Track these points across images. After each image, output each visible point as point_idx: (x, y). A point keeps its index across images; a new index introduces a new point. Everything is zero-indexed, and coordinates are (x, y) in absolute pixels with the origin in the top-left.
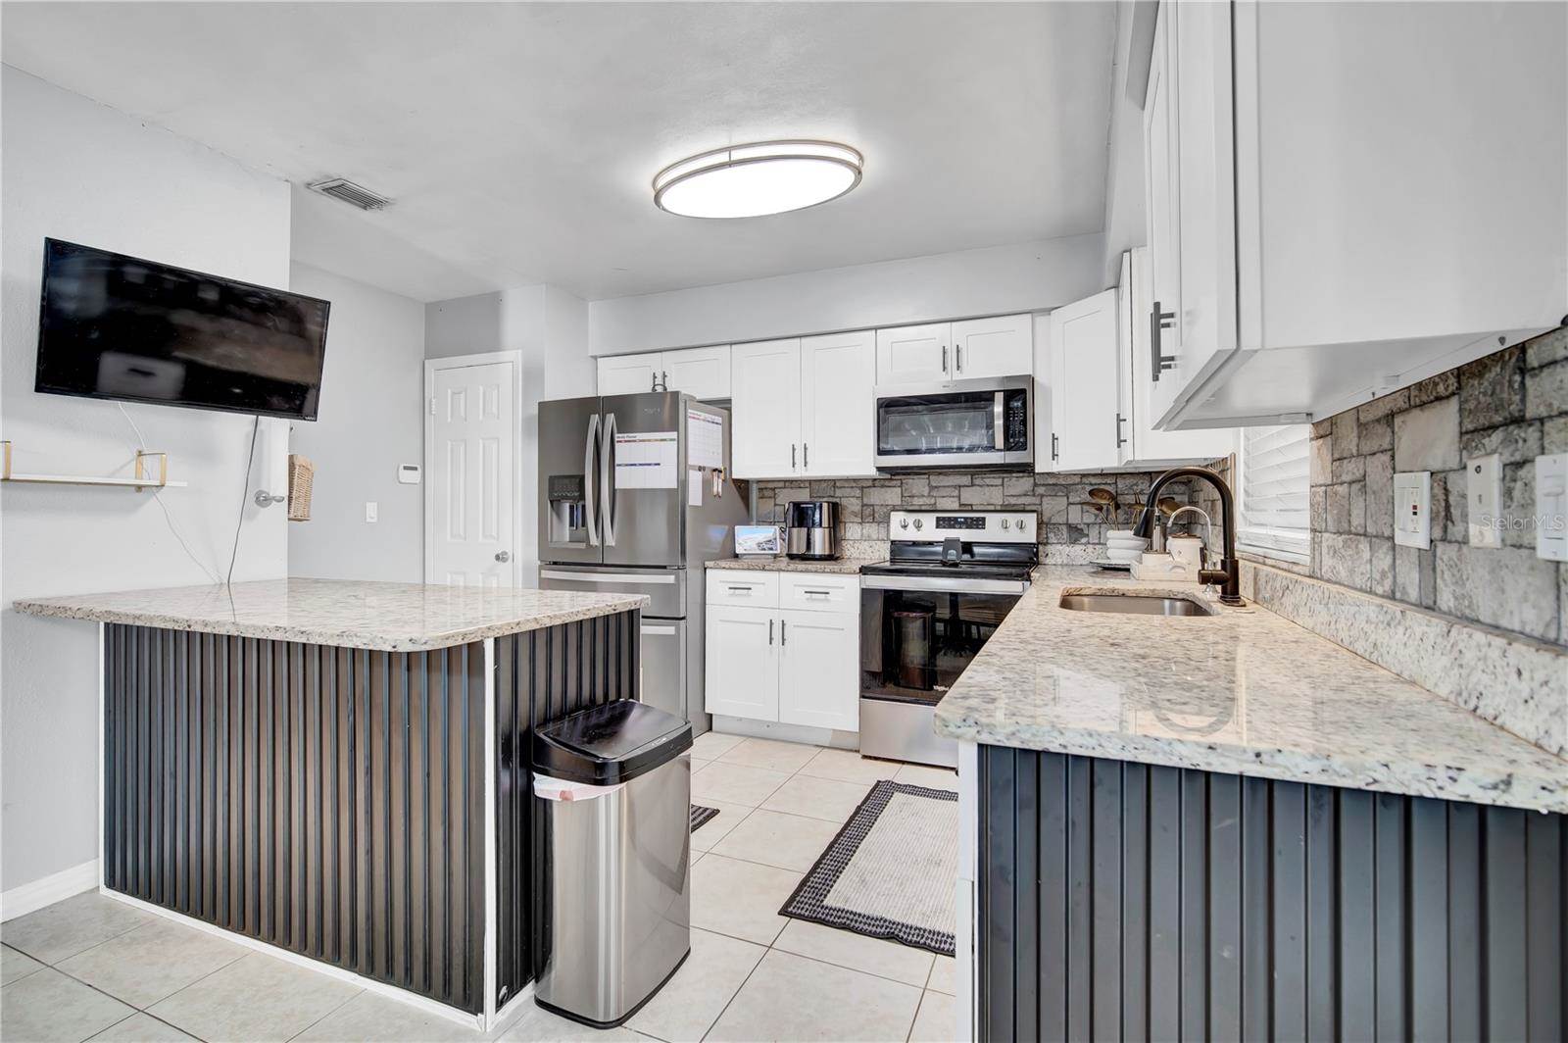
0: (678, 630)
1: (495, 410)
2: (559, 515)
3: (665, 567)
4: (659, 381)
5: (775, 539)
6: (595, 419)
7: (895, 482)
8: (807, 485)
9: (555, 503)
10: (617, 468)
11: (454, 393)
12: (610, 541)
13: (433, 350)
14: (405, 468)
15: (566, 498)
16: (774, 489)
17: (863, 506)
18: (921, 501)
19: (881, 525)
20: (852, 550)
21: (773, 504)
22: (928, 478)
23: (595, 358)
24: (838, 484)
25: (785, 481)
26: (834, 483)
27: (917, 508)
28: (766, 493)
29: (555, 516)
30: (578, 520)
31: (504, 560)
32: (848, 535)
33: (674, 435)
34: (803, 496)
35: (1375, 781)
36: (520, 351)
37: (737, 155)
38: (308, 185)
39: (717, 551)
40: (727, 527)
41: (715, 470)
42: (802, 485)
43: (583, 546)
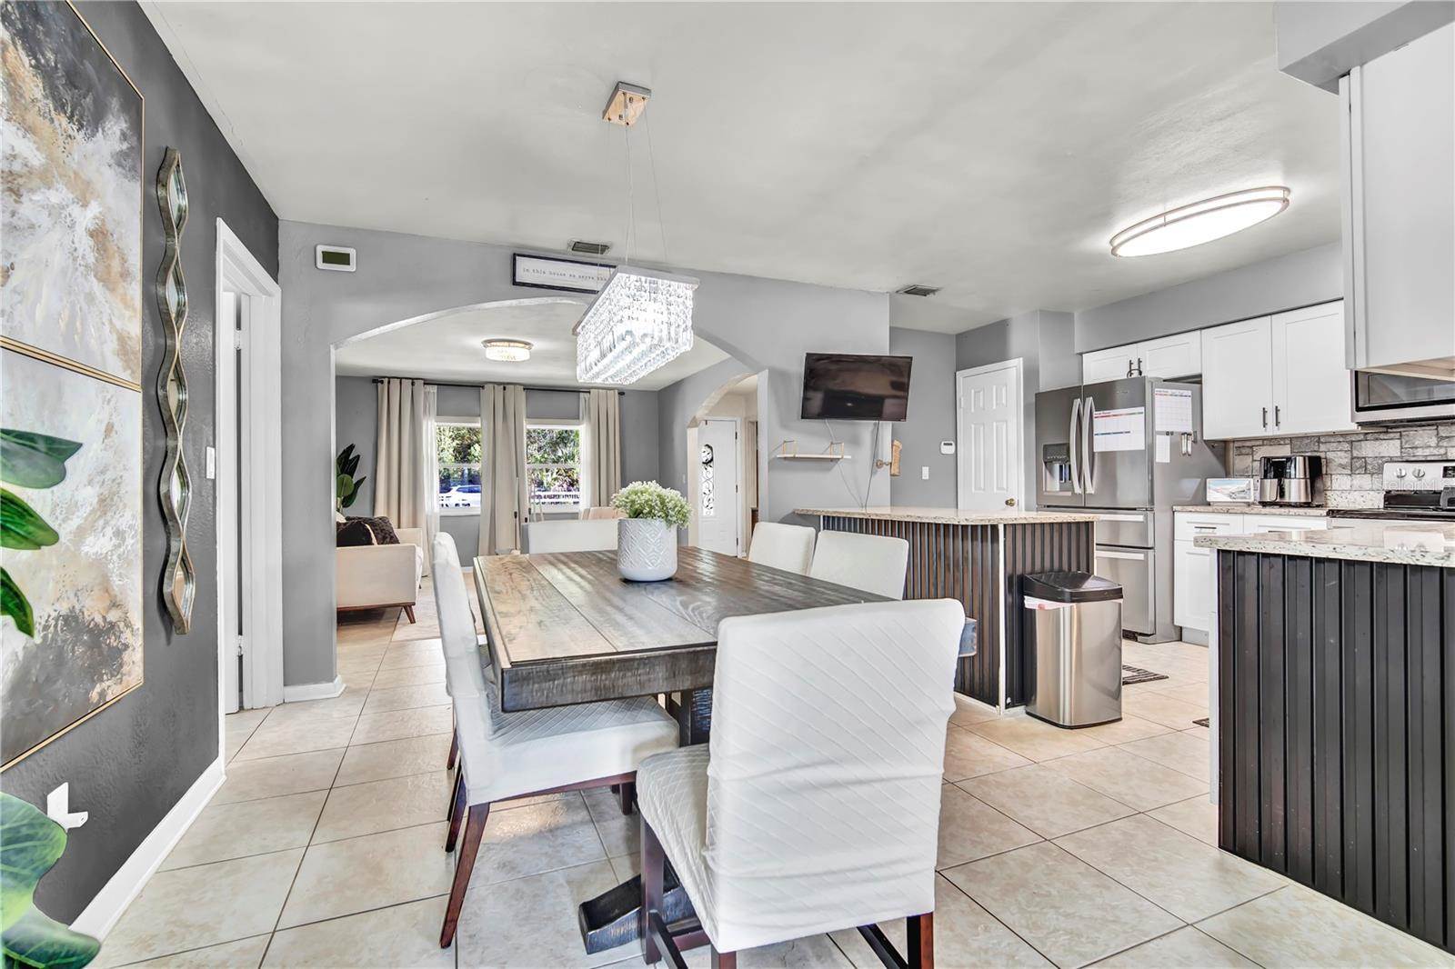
0: (1146, 556)
1: (1004, 401)
2: (1051, 472)
3: (1135, 509)
4: (1135, 366)
5: (1249, 489)
6: (1077, 402)
7: (1392, 435)
8: (1288, 442)
9: (1048, 463)
10: (1095, 437)
11: (975, 392)
12: (1090, 490)
13: (961, 365)
14: (945, 444)
15: (1056, 460)
16: (1251, 447)
17: (1352, 459)
18: (1427, 452)
19: (1375, 476)
20: (1339, 499)
21: (1251, 459)
22: (1437, 429)
23: (1081, 354)
24: (1322, 440)
25: (1264, 440)
26: (1318, 439)
27: (1421, 459)
28: (1244, 451)
29: (1048, 473)
30: (1065, 477)
31: (1012, 505)
32: (1335, 486)
33: (1142, 409)
34: (1283, 452)
35: (1388, 558)
36: (1021, 359)
37: (1170, 217)
38: (897, 292)
39: (1188, 499)
40: (1199, 480)
41: (1183, 434)
42: (1282, 442)
43: (1069, 494)
